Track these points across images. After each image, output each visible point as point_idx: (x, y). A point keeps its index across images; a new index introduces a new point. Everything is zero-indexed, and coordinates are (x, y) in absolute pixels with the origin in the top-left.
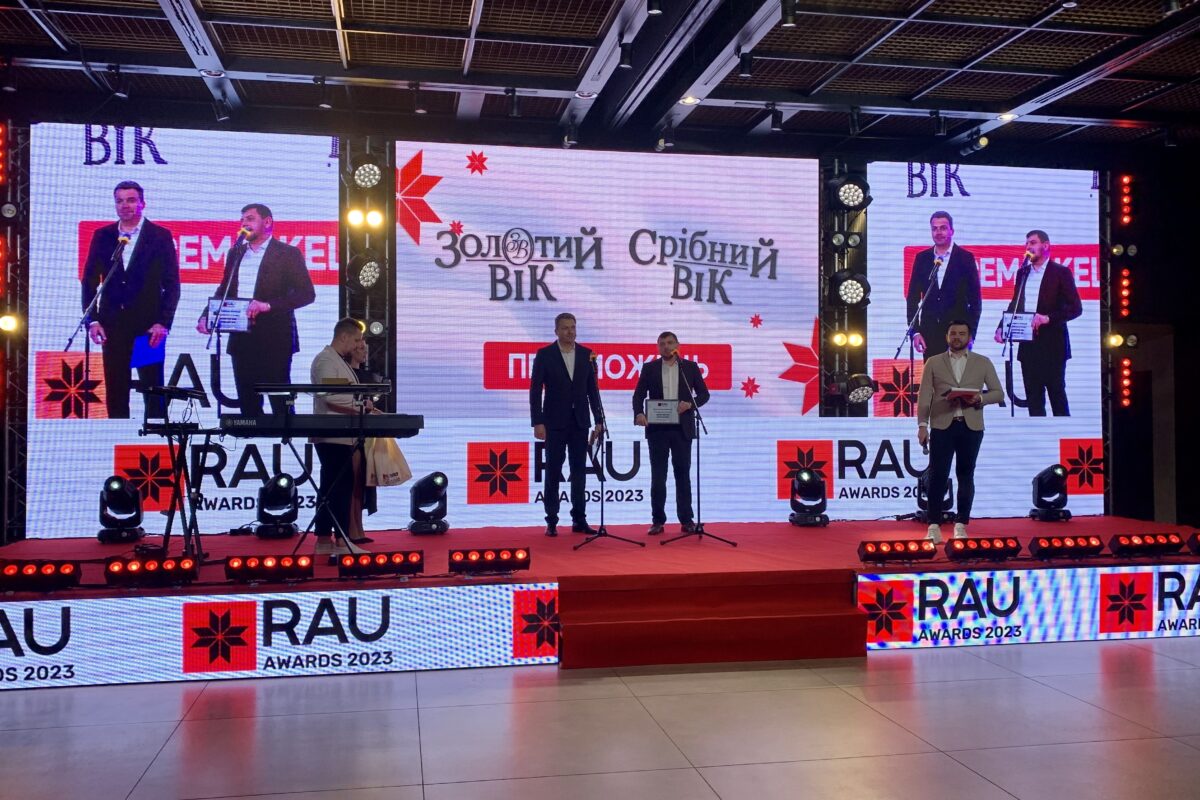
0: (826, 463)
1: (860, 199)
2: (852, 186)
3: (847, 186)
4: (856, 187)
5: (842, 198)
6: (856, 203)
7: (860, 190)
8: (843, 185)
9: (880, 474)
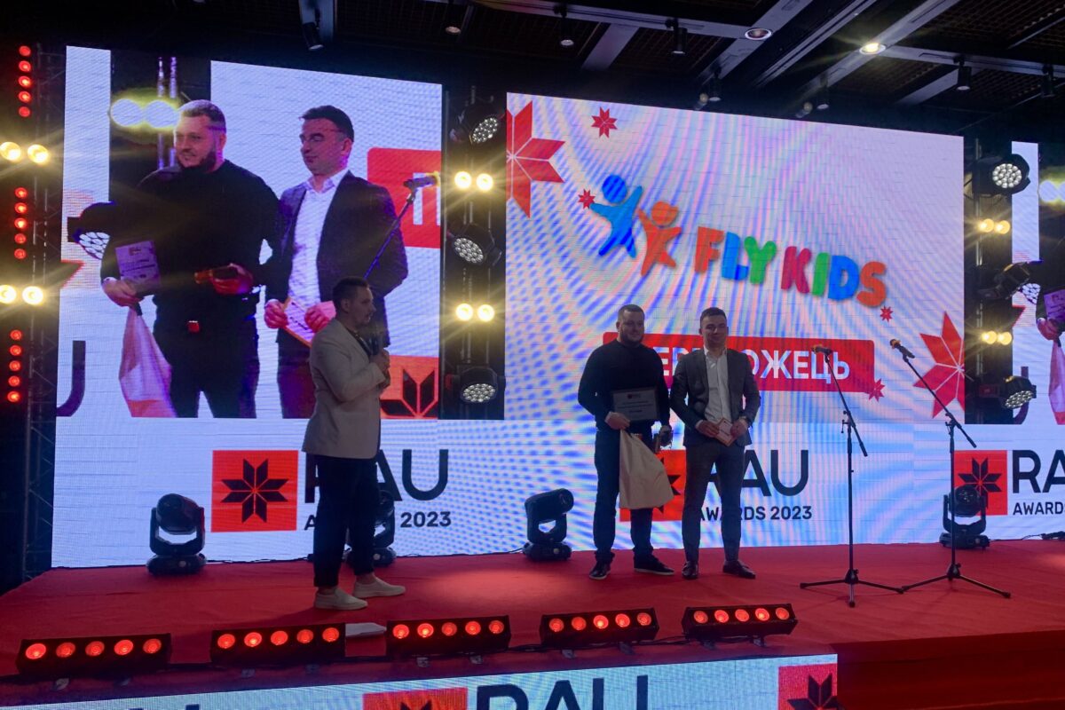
0: (1001, 475)
1: (1017, 182)
2: (1010, 165)
3: (1004, 165)
4: (1015, 168)
5: (996, 178)
6: (1011, 185)
7: (1019, 172)
8: (999, 164)
9: (1053, 487)
